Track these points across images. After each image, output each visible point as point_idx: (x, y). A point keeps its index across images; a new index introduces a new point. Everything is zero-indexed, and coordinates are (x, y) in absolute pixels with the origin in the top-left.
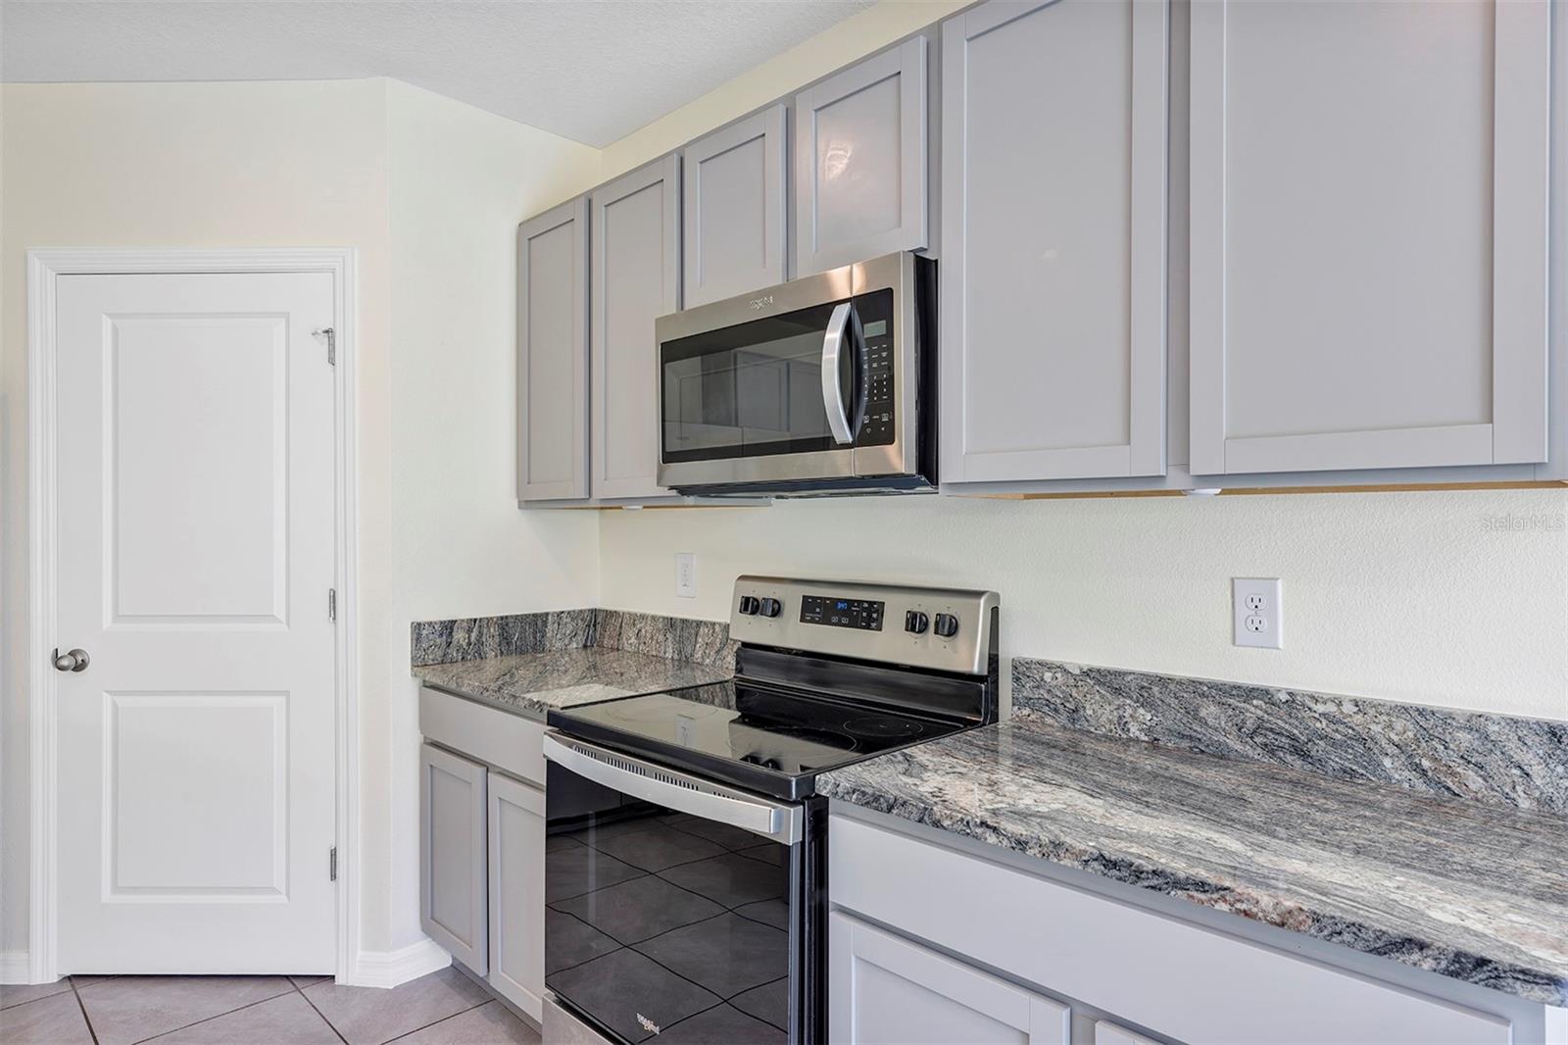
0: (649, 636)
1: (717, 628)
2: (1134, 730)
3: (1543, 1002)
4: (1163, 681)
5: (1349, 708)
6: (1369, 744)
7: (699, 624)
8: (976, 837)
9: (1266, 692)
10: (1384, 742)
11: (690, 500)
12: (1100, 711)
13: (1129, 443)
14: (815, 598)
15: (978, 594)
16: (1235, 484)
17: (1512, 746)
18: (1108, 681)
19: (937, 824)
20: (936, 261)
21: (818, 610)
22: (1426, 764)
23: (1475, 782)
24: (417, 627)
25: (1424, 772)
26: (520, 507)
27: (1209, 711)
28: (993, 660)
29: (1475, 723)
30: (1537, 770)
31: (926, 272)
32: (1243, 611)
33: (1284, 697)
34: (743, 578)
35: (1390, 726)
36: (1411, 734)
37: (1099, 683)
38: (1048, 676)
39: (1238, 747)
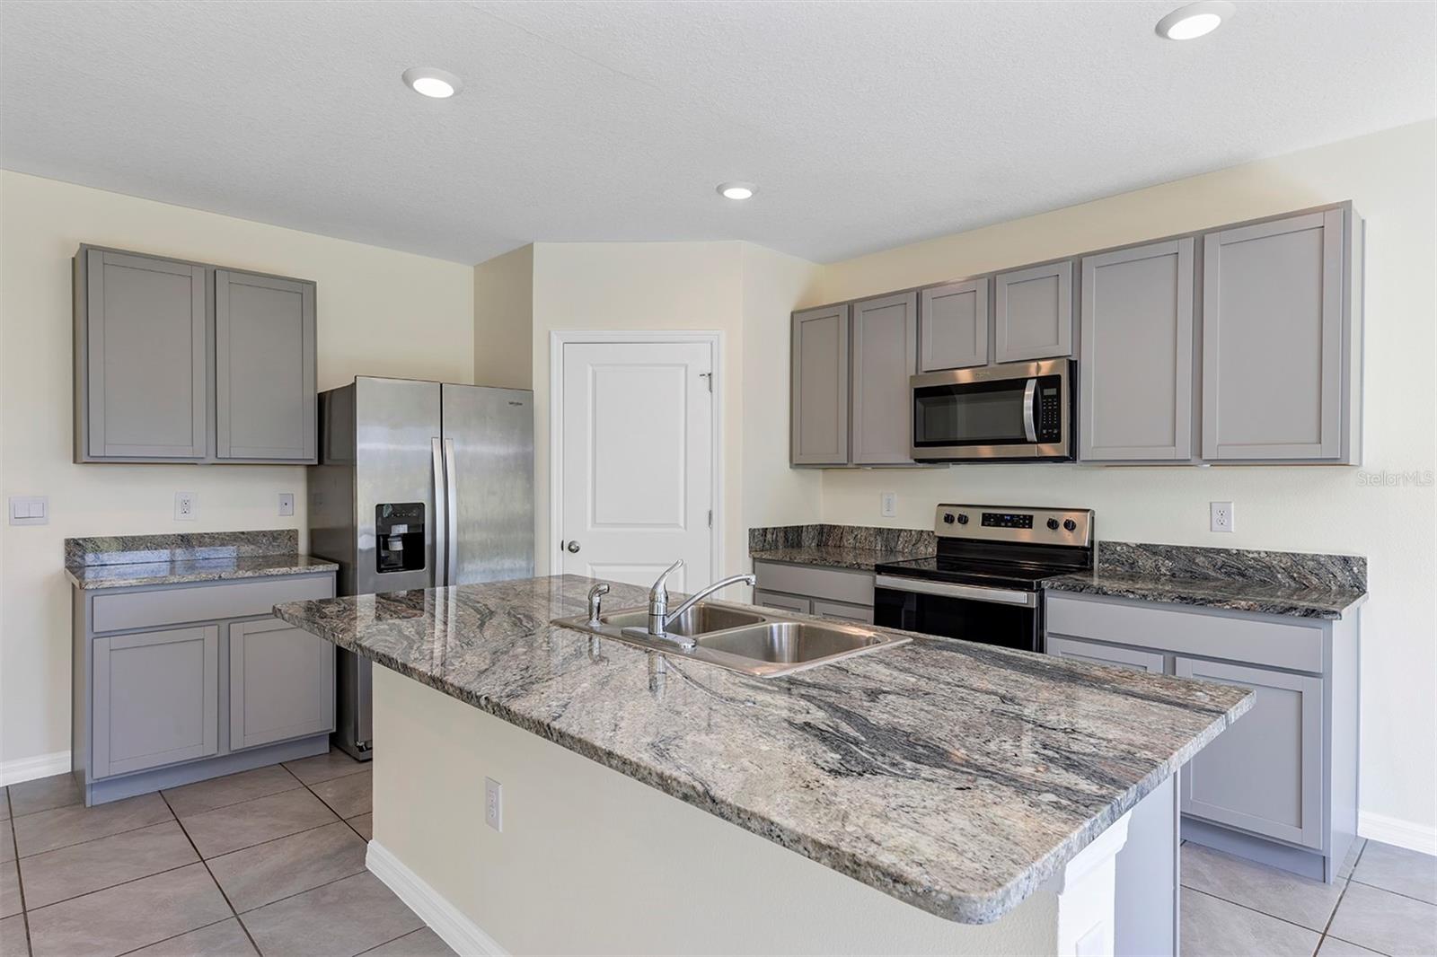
0: (863, 538)
1: (913, 533)
2: (1163, 570)
3: (1332, 620)
4: (1178, 548)
5: (1263, 555)
6: (1272, 569)
7: (901, 531)
8: (1124, 596)
9: (1227, 550)
10: (1278, 568)
11: (921, 465)
12: (1146, 563)
13: (1175, 445)
14: (990, 514)
15: (1087, 511)
16: (1216, 463)
17: (1330, 566)
18: (1151, 550)
19: (1105, 594)
20: (1076, 361)
21: (991, 519)
22: (1295, 575)
23: (1315, 581)
24: (752, 531)
25: (1295, 579)
26: (791, 467)
27: (1200, 560)
28: (1092, 542)
29: (1315, 558)
30: (1339, 574)
31: (1073, 367)
32: (1216, 516)
33: (1235, 552)
34: (940, 505)
35: (1281, 561)
36: (1289, 564)
37: (1145, 550)
38: (1118, 548)
39: (1213, 574)
